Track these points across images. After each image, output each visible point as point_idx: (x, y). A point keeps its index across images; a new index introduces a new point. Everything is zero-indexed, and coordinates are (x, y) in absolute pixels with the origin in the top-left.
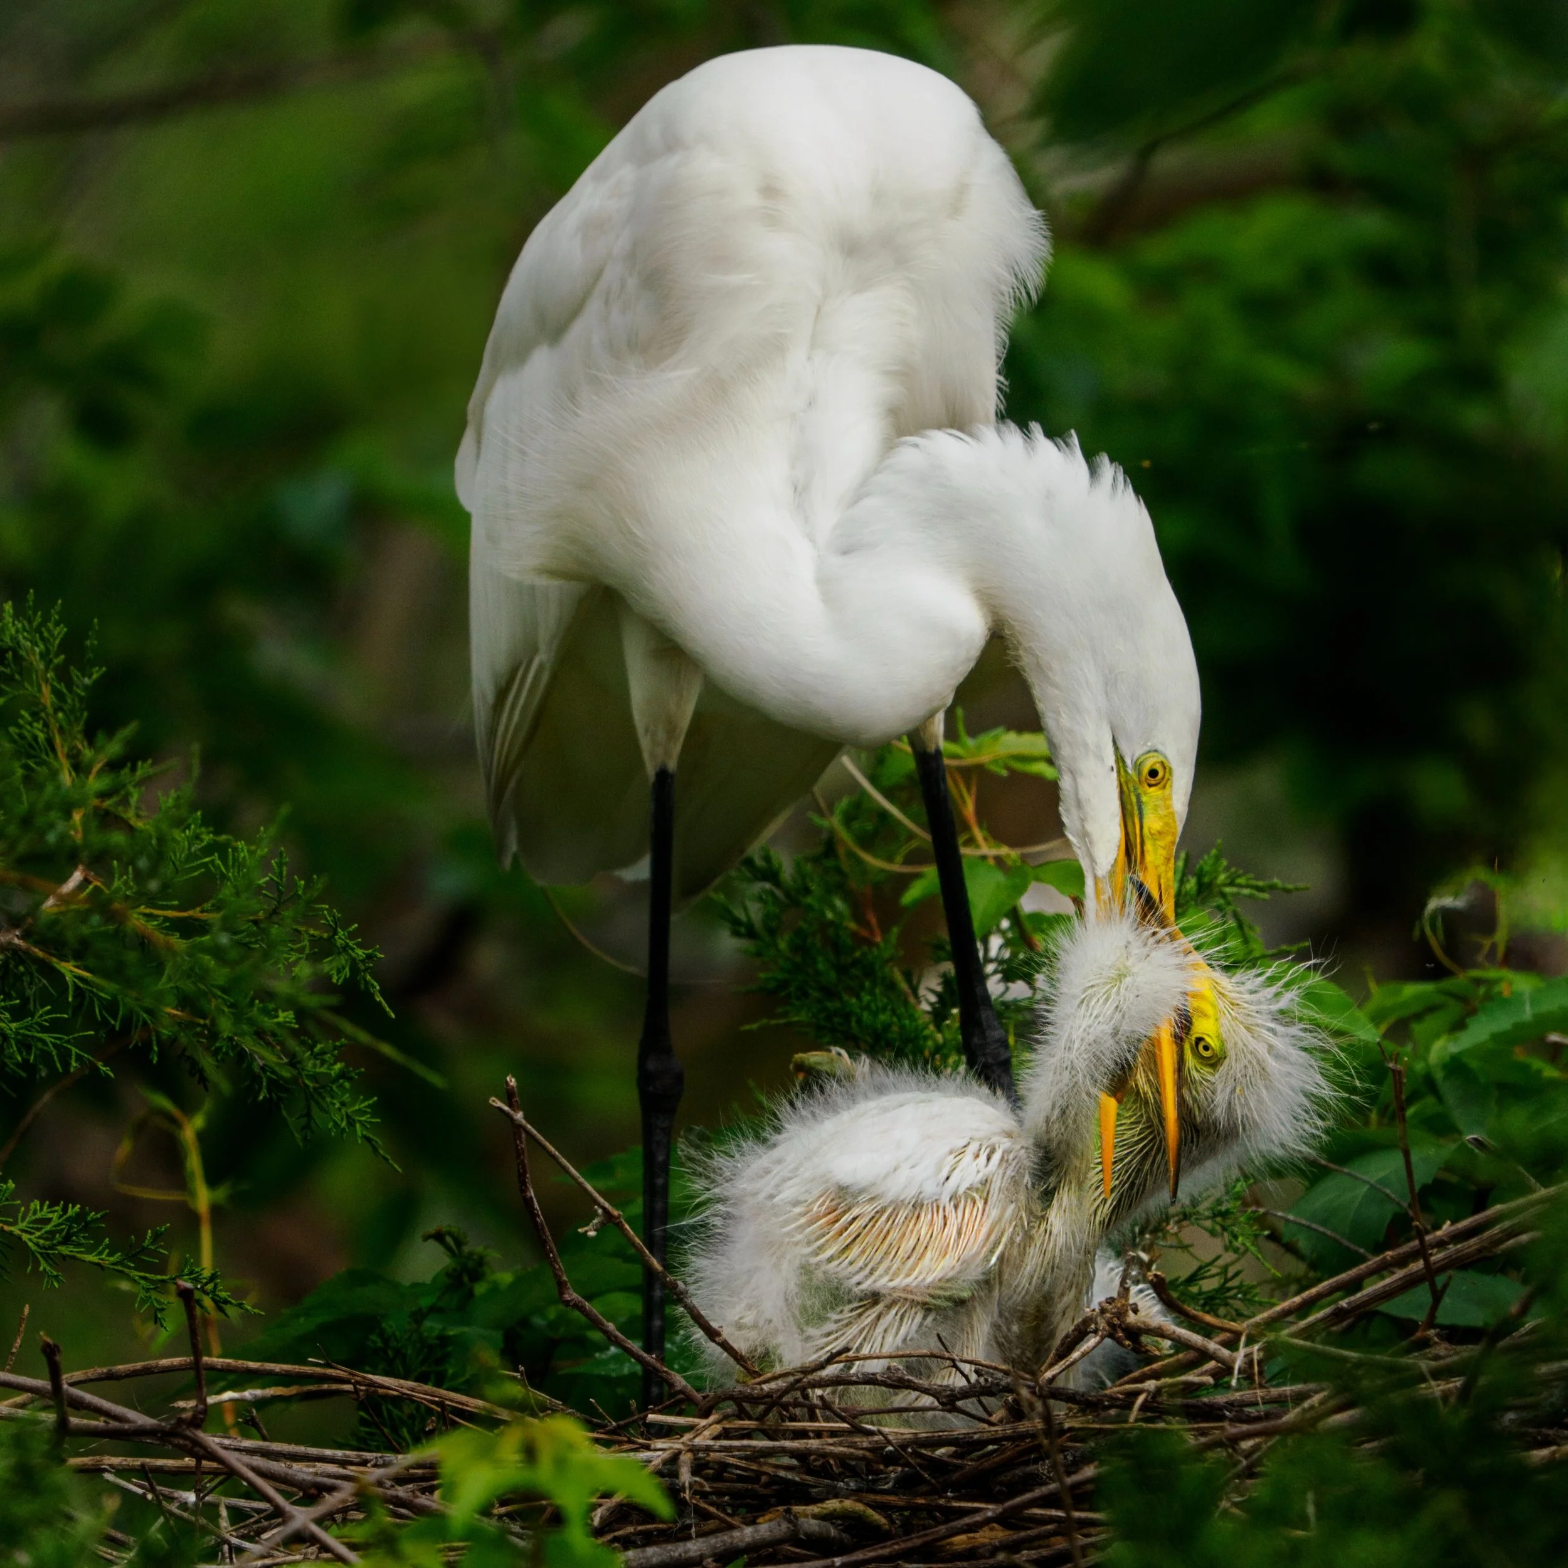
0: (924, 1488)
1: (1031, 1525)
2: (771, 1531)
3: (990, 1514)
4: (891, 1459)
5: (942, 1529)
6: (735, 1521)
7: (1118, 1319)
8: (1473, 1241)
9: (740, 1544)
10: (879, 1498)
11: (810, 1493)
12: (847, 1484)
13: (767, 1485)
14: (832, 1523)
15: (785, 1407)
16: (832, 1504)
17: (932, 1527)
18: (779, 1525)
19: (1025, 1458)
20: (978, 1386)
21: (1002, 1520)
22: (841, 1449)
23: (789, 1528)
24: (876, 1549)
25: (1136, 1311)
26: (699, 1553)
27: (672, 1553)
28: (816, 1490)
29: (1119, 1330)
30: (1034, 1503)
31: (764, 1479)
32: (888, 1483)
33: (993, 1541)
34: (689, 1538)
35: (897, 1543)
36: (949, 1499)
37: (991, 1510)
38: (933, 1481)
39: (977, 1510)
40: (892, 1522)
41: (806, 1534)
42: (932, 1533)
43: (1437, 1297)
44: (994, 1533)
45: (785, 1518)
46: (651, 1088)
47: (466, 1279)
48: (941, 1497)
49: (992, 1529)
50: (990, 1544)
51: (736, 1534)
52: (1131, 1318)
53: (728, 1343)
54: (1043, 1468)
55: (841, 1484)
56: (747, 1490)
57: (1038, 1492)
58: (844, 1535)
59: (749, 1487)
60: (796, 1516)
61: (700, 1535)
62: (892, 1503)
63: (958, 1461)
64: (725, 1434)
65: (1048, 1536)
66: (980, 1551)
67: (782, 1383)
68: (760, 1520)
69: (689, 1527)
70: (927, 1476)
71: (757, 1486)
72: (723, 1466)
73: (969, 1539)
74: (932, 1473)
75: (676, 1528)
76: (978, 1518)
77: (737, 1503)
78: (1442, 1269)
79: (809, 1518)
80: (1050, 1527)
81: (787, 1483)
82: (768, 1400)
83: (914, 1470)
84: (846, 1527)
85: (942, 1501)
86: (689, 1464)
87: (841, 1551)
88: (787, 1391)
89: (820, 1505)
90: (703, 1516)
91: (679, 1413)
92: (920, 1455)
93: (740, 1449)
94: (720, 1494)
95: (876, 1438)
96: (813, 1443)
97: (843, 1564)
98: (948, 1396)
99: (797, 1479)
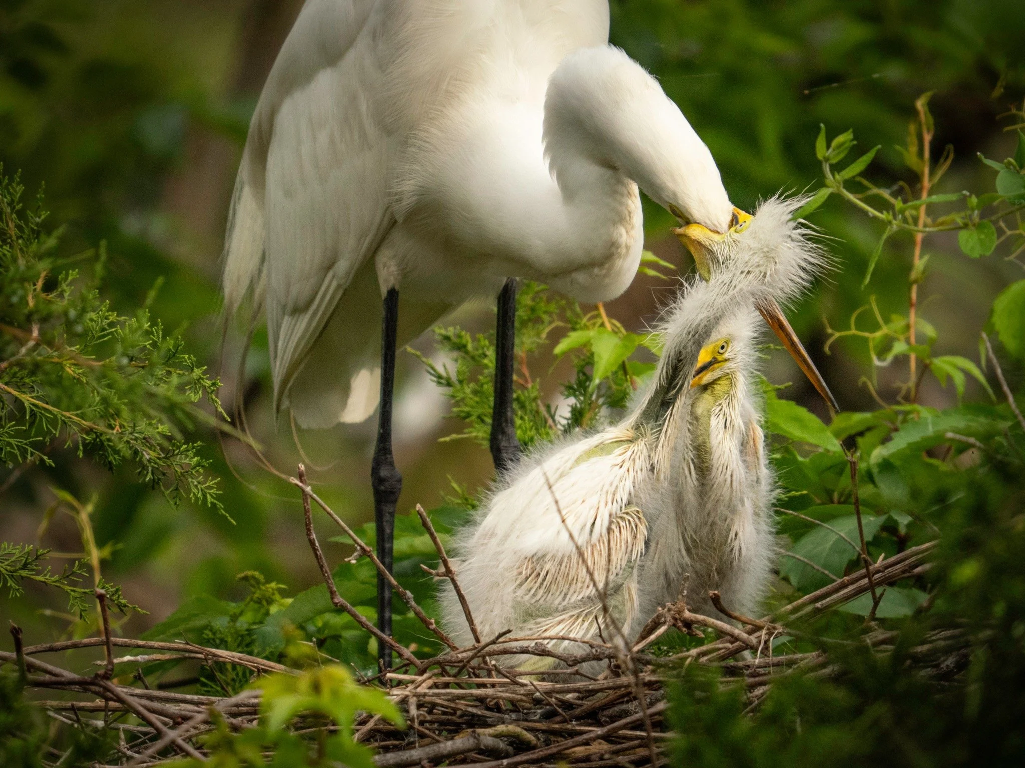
0: (558, 719)
1: (622, 741)
2: (463, 744)
3: (597, 734)
4: (537, 702)
5: (570, 742)
6: (440, 739)
7: (679, 614)
8: (899, 566)
9: (444, 752)
10: (530, 724)
11: (487, 721)
12: (511, 716)
13: (461, 716)
14: (501, 740)
15: (472, 668)
16: (501, 728)
17: (561, 742)
18: (468, 740)
19: (621, 700)
20: (591, 655)
21: (606, 738)
22: (508, 694)
23: (474, 742)
24: (528, 755)
26: (419, 757)
27: (402, 757)
28: (491, 719)
29: (679, 621)
30: (625, 727)
31: (459, 713)
32: (536, 715)
33: (599, 751)
34: (413, 748)
35: (542, 751)
36: (574, 725)
37: (599, 731)
38: (564, 714)
39: (590, 732)
40: (539, 739)
41: (485, 746)
42: (563, 745)
43: (877, 600)
45: (472, 736)
46: (383, 487)
47: (264, 603)
48: (568, 724)
49: (600, 744)
50: (598, 753)
51: (442, 745)
52: (687, 614)
54: (631, 706)
55: (507, 716)
56: (448, 719)
57: (629, 719)
58: (508, 747)
59: (450, 717)
60: (479, 735)
61: (421, 746)
62: (539, 727)
63: (580, 702)
64: (436, 686)
65: (634, 748)
66: (593, 757)
67: (470, 654)
68: (457, 737)
69: (413, 743)
70: (560, 710)
71: (454, 718)
72: (434, 705)
73: (586, 749)
74: (564, 709)
75: (404, 743)
76: (592, 735)
77: (442, 728)
78: (880, 583)
79: (487, 736)
80: (636, 742)
81: (473, 715)
82: (461, 664)
83: (552, 708)
84: (510, 742)
85: (569, 726)
86: (415, 703)
87: (507, 756)
88: (472, 658)
89: (493, 728)
90: (422, 736)
91: (406, 673)
92: (556, 698)
93: (444, 695)
94: (432, 722)
95: (529, 688)
96: (490, 691)
97: (508, 764)
98: (573, 661)
99: (479, 713)
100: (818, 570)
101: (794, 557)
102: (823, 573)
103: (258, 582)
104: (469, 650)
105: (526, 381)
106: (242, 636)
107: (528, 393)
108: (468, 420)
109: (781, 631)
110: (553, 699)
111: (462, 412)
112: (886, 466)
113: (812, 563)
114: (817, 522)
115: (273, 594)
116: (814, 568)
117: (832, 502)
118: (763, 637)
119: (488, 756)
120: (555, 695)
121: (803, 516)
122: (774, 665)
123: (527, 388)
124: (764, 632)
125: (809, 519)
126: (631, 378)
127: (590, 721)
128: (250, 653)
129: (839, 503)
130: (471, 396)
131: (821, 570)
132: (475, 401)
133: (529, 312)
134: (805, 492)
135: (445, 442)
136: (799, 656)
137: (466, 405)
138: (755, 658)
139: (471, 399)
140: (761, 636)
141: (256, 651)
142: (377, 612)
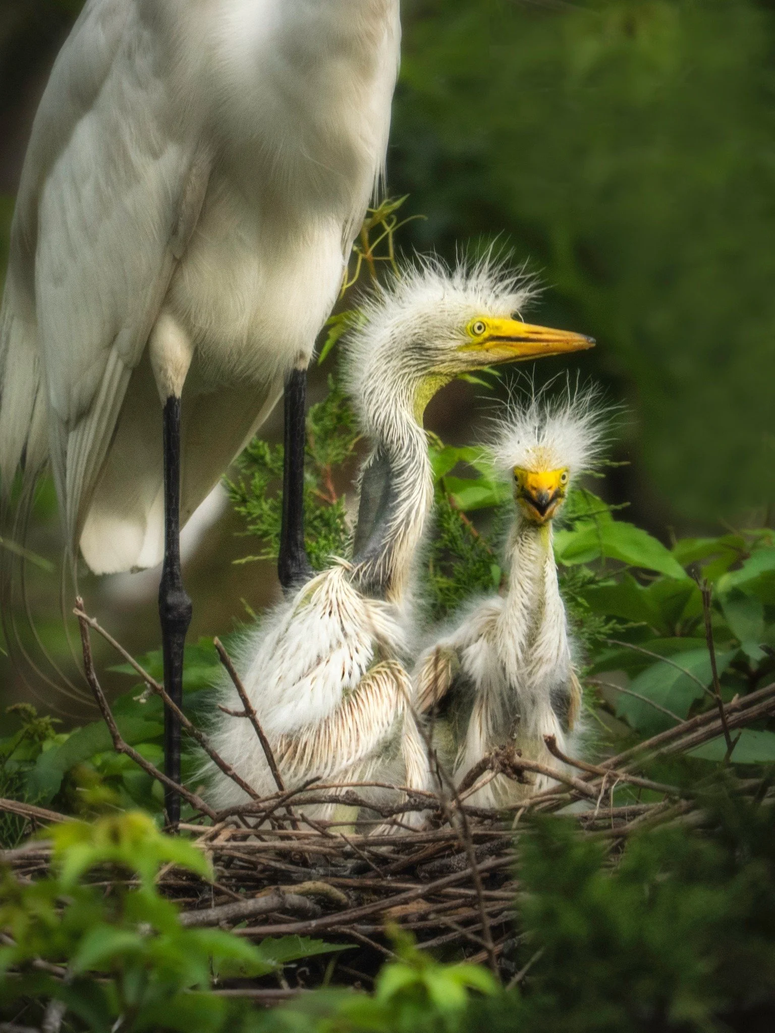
0: (371, 874)
1: (445, 900)
2: (266, 902)
3: (420, 891)
4: (348, 856)
5: (386, 902)
6: (239, 896)
7: (508, 760)
8: (755, 708)
9: (245, 911)
10: (341, 880)
11: (291, 877)
12: (318, 871)
13: (262, 871)
14: (308, 898)
15: (277, 819)
16: (308, 885)
17: (376, 901)
18: (272, 898)
19: (441, 854)
20: (409, 804)
21: (427, 897)
22: (315, 847)
23: (278, 900)
24: (340, 915)
25: (520, 755)
26: (217, 917)
27: (198, 917)
28: (296, 875)
29: (508, 767)
30: (449, 885)
31: (260, 867)
32: (346, 871)
33: (419, 911)
34: (209, 907)
35: (355, 911)
36: (389, 882)
37: (420, 889)
38: (378, 870)
39: (409, 889)
40: (349, 897)
41: (290, 905)
42: (379, 904)
43: (731, 746)
44: (420, 905)
45: (276, 894)
46: (170, 616)
47: (37, 739)
48: (383, 880)
49: (418, 903)
50: (418, 913)
51: (243, 904)
52: (517, 759)
53: (236, 776)
54: (454, 861)
55: (313, 871)
56: (248, 875)
57: (453, 877)
58: (316, 906)
59: (250, 872)
60: (284, 893)
61: (217, 905)
62: (350, 884)
63: (395, 856)
64: (234, 838)
65: (457, 907)
66: (410, 918)
67: (273, 803)
68: (258, 895)
69: (208, 900)
70: (374, 866)
71: (254, 873)
72: (232, 859)
73: (402, 909)
74: (377, 864)
75: (198, 901)
76: (411, 894)
77: (240, 884)
78: (734, 727)
79: (292, 894)
80: (460, 901)
81: (276, 870)
82: (263, 814)
83: (365, 862)
84: (317, 901)
85: (384, 883)
86: (211, 857)
87: (314, 916)
88: (276, 807)
89: (299, 885)
90: (218, 892)
91: (201, 823)
92: (369, 852)
93: (244, 848)
94: (228, 878)
95: (338, 840)
96: (295, 844)
97: (317, 926)
98: (389, 811)
99: (283, 867)
100: (659, 710)
101: (633, 695)
102: (665, 713)
103: (29, 716)
104: (271, 799)
105: (331, 497)
106: (12, 780)
107: (333, 509)
108: (265, 540)
109: (623, 778)
110: (366, 853)
111: (259, 530)
112: (736, 595)
113: (653, 702)
114: (659, 657)
115: (47, 729)
116: (654, 707)
117: (674, 634)
118: (603, 785)
119: (292, 916)
120: (367, 848)
121: (644, 650)
122: (615, 816)
123: (331, 505)
124: (604, 779)
125: (650, 653)
126: (449, 495)
127: (407, 876)
128: (20, 799)
129: (683, 635)
130: (269, 512)
131: (663, 709)
132: (273, 518)
133: (335, 421)
134: (644, 623)
135: (240, 564)
136: (643, 806)
137: (263, 522)
138: (594, 808)
139: (269, 516)
140: (601, 784)
141: (27, 796)
142: (163, 750)
